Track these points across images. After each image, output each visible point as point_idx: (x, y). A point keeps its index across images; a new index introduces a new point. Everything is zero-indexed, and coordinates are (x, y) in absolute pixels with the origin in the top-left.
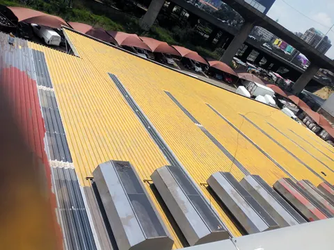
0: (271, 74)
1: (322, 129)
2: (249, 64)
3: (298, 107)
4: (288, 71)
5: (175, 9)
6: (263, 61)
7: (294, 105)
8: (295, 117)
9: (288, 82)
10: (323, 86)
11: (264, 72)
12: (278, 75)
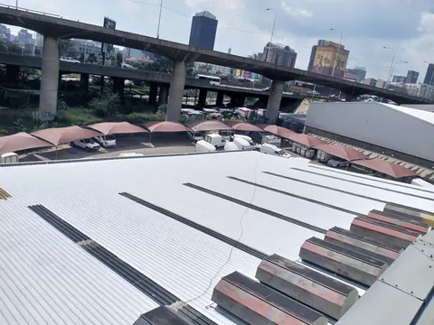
0: (237, 110)
1: (316, 150)
2: (207, 110)
3: (279, 137)
4: (257, 99)
5: (90, 80)
6: (226, 100)
7: (273, 137)
8: (279, 150)
9: (260, 112)
10: (301, 100)
11: (228, 112)
12: (245, 109)
